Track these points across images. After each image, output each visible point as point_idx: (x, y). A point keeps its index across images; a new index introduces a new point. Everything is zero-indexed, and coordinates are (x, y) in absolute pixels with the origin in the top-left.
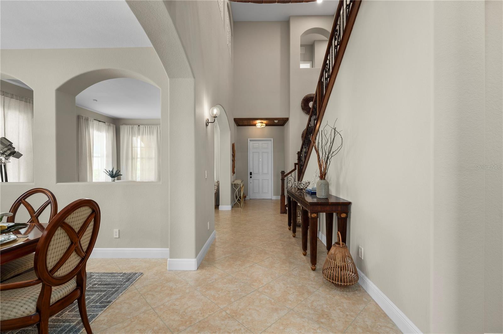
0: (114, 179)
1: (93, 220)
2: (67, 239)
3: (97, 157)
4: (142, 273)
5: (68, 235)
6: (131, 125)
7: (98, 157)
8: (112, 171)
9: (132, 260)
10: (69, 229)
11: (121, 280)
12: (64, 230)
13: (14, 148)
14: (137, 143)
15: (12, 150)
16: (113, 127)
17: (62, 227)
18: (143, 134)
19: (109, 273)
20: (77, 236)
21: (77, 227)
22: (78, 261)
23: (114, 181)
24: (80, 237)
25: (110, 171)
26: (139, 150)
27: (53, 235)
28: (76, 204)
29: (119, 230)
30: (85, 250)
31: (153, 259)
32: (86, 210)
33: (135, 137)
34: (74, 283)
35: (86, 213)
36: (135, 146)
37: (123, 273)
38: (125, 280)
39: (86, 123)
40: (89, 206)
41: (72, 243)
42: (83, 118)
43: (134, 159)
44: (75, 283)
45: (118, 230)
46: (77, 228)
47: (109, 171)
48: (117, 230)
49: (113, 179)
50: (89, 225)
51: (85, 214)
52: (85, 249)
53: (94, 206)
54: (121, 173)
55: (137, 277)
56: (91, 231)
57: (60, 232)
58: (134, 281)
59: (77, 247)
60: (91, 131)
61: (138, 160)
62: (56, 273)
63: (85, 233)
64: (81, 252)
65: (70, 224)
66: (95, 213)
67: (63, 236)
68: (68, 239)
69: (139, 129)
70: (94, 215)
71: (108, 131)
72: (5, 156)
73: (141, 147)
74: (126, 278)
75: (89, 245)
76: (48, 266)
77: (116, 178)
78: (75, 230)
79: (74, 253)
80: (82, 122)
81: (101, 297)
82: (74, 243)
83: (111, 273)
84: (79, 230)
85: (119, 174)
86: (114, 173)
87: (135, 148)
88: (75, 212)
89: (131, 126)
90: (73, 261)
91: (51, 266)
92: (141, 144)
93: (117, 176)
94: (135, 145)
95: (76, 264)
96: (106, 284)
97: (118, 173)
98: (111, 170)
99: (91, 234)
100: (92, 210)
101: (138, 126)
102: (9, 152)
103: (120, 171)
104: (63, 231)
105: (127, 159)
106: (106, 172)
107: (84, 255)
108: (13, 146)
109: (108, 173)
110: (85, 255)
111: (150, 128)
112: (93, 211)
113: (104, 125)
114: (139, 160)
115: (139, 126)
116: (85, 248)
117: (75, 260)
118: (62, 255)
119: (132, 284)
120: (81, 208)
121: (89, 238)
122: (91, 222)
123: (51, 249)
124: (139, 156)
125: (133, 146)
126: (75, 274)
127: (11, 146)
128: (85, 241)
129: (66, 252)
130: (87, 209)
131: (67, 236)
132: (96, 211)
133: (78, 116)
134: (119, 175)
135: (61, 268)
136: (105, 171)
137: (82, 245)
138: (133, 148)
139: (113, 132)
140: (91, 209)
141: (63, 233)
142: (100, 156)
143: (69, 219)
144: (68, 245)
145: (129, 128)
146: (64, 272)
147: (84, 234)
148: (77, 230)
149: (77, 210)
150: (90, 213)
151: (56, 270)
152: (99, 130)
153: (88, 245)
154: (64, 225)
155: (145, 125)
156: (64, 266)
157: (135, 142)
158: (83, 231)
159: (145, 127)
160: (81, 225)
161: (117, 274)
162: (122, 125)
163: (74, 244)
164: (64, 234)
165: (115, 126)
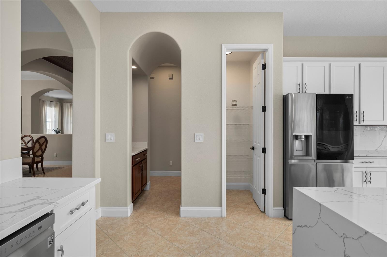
5: (39, 145)
7: (50, 122)
8: (57, 130)
10: (39, 143)
11: (55, 168)
16: (59, 104)
20: (41, 146)
23: (58, 135)
29: (56, 154)
30: (43, 150)
34: (40, 158)
37: (57, 167)
39: (43, 103)
42: (41, 101)
56: (45, 145)
60: (46, 107)
62: (36, 154)
63: (43, 145)
71: (56, 106)
79: (40, 150)
80: (41, 103)
83: (52, 167)
90: (40, 153)
93: (59, 133)
96: (50, 169)
97: (60, 131)
98: (56, 129)
105: (67, 123)
107: (43, 152)
113: (54, 103)
116: (43, 149)
122: (45, 142)
123: (35, 147)
126: (41, 156)
128: (43, 147)
132: (46, 140)
136: (53, 130)
139: (59, 107)
142: (51, 121)
144: (39, 148)
145: (68, 105)
148: (41, 144)
152: (50, 106)
156: (38, 153)
162: (65, 103)
165: (60, 103)
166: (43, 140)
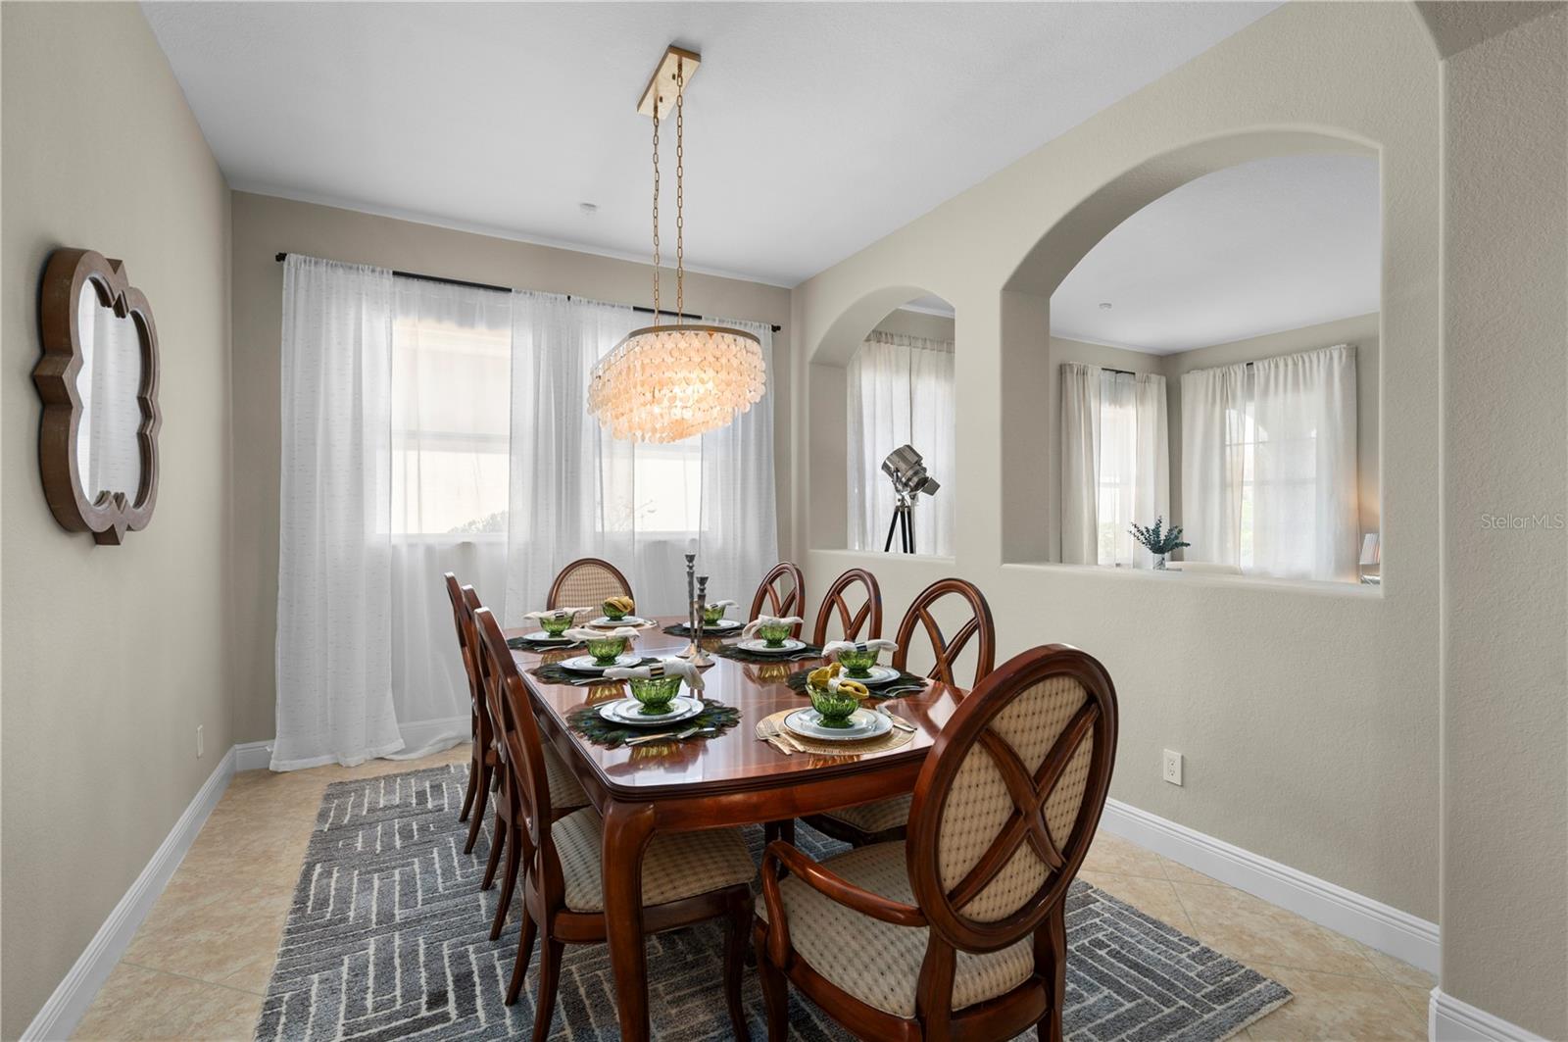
0: (1163, 559)
1: (1090, 732)
2: (999, 791)
3: (1110, 485)
4: (1287, 993)
5: (1003, 777)
6: (1218, 367)
7: (1115, 485)
8: (1156, 531)
9: (1234, 893)
10: (1006, 758)
11: (1192, 974)
12: (990, 759)
13: (925, 470)
14: (1240, 430)
15: (921, 476)
16: (1159, 384)
17: (985, 745)
18: (1265, 392)
19: (1147, 919)
20: (1035, 789)
21: (1033, 753)
22: (1037, 879)
23: (1161, 564)
24: (1045, 796)
25: (1148, 531)
26: (1249, 452)
27: (956, 770)
28: (1029, 665)
29: (1182, 757)
31: (1338, 935)
32: (1063, 691)
33: (1234, 408)
34: (1025, 952)
35: (1065, 701)
36: (1235, 441)
37: (1203, 944)
38: (1211, 988)
39: (1081, 386)
40: (1076, 678)
41: (1016, 813)
42: (1072, 372)
43: (1232, 486)
44: (1028, 954)
45: (1180, 755)
46: (1032, 755)
47: (1144, 531)
48: (1177, 756)
49: (1158, 556)
50: (1077, 753)
51: (1061, 707)
52: (1061, 839)
53: (1094, 678)
54: (1185, 538)
55: (1263, 1003)
56: (1085, 773)
57: (978, 762)
58: (1252, 1018)
59: (1034, 830)
60: (1094, 404)
61: (1245, 488)
62: (969, 905)
63: (1061, 780)
64: (1047, 852)
65: (1011, 739)
66: (1099, 707)
67: (990, 779)
68: (1005, 794)
69: (1251, 377)
70: (1093, 714)
71: (1141, 399)
72: (909, 489)
73: (1257, 443)
74: (1215, 978)
75: (1075, 827)
76: (943, 875)
77: (1167, 555)
78: (1027, 764)
79: (1024, 849)
80: (1072, 382)
81: (1118, 1016)
82: (1024, 813)
83: (1153, 922)
84: (1041, 767)
85: (1178, 541)
86: (1162, 537)
87: (1234, 448)
88: (1025, 694)
89: (1218, 371)
90: (1021, 879)
91: (953, 878)
92: (1256, 431)
93: (1171, 549)
94: (1234, 435)
95: (1030, 890)
96: (1135, 966)
97: (1177, 538)
98: (1152, 527)
99: (1081, 787)
100: (1088, 693)
101: (1248, 364)
102: (916, 479)
103: (1180, 531)
104: (988, 762)
105: (1205, 487)
106: (1137, 534)
107: (1059, 865)
108: (924, 465)
109: (1142, 537)
110: (1063, 863)
111: (1295, 364)
112: (1091, 699)
113: (1132, 382)
114: (1249, 491)
115: (1252, 364)
116: (1061, 835)
117: (1027, 875)
118: (986, 847)
119: (1242, 1025)
120: (1048, 683)
121: (1077, 802)
122: (1084, 742)
123: (951, 818)
124: (1249, 475)
125: (1228, 443)
126: (1031, 924)
127: (920, 465)
128: (1061, 809)
129: (997, 838)
130: (1067, 687)
131: (1000, 780)
132: (1101, 702)
133: (1061, 366)
134: (1177, 545)
135: (985, 893)
136: (1134, 530)
137: (1051, 825)
138: (1228, 449)
139: (1159, 402)
140: (1084, 687)
141: (987, 768)
142: (1118, 481)
143: (1005, 721)
144: (1004, 816)
145: (1211, 379)
146: (993, 910)
147: (1060, 784)
148: (1033, 766)
149: (1033, 690)
150: (1080, 705)
151: (967, 898)
152: (1116, 399)
153: (1072, 826)
154: (988, 740)
155: (1273, 356)
156: (992, 888)
157: (1234, 427)
158: (1054, 773)
159: (1272, 366)
160: (1046, 747)
161: (1176, 940)
162: (1188, 372)
163: (1025, 819)
164: (990, 770)
165: (1164, 379)
166: (1060, 699)
